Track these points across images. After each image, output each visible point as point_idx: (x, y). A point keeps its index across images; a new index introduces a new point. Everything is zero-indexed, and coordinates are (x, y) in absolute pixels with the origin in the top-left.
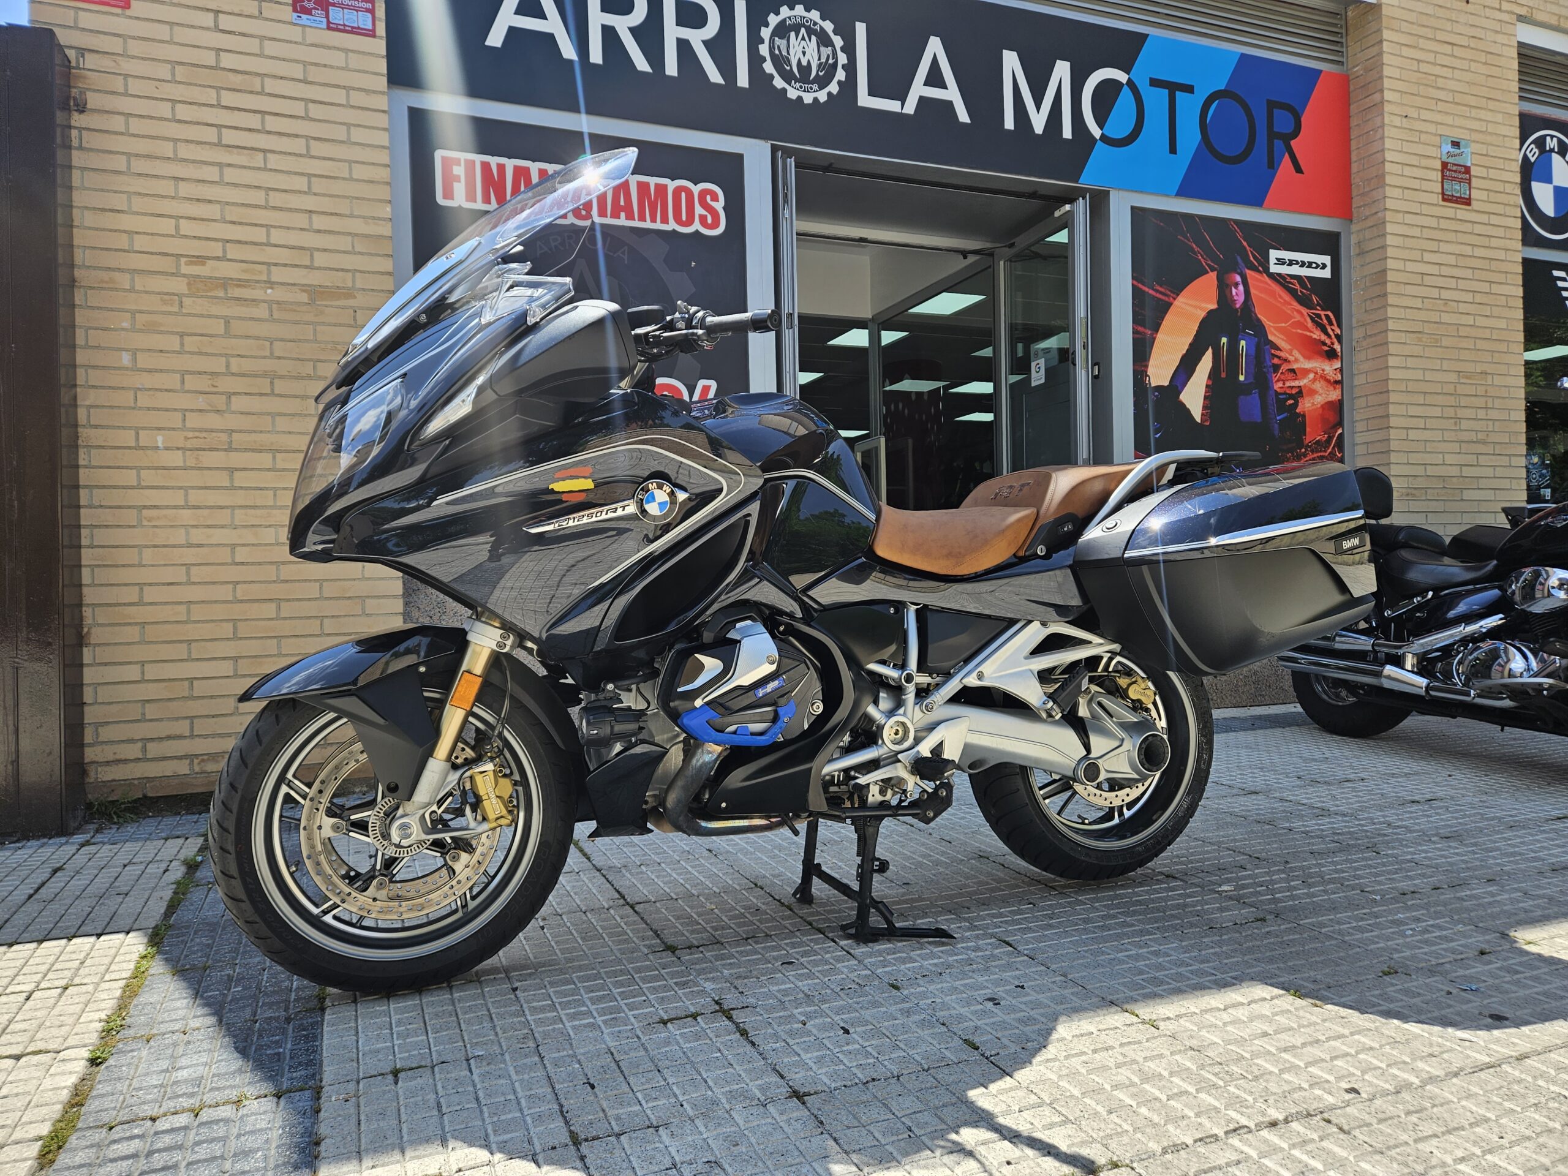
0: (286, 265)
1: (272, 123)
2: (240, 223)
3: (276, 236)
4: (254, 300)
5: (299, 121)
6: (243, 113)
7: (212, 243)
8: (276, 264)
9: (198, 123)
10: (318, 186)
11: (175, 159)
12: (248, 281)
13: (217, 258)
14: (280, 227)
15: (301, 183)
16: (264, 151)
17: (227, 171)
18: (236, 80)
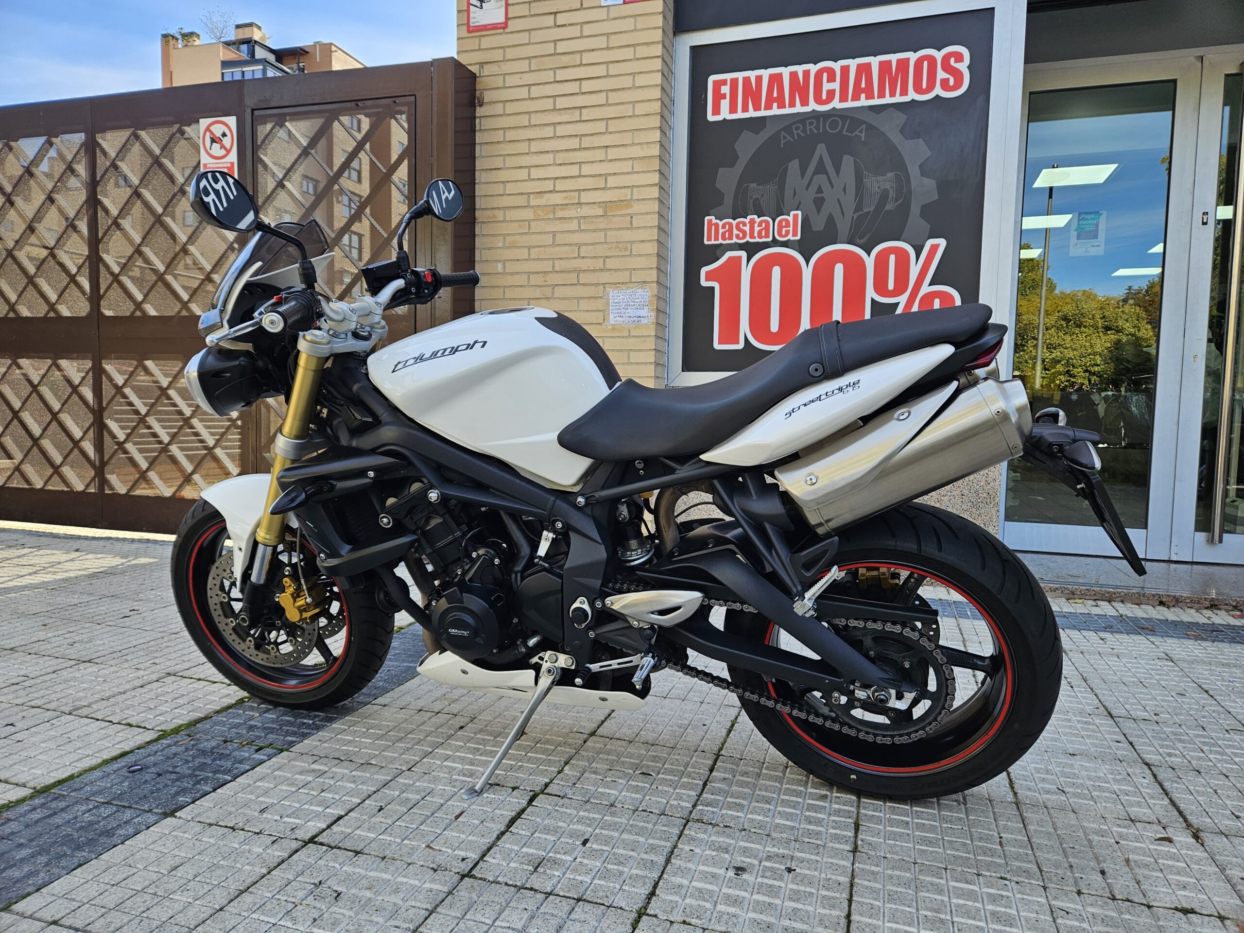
0: (590, 190)
1: (587, 86)
2: (565, 164)
3: (586, 170)
4: (570, 218)
5: (603, 80)
6: (569, 83)
7: (547, 182)
8: (584, 190)
9: (543, 97)
10: (613, 126)
11: (530, 126)
12: (567, 205)
13: (550, 192)
14: (587, 162)
15: (601, 127)
16: (580, 108)
17: (558, 127)
18: (565, 60)
